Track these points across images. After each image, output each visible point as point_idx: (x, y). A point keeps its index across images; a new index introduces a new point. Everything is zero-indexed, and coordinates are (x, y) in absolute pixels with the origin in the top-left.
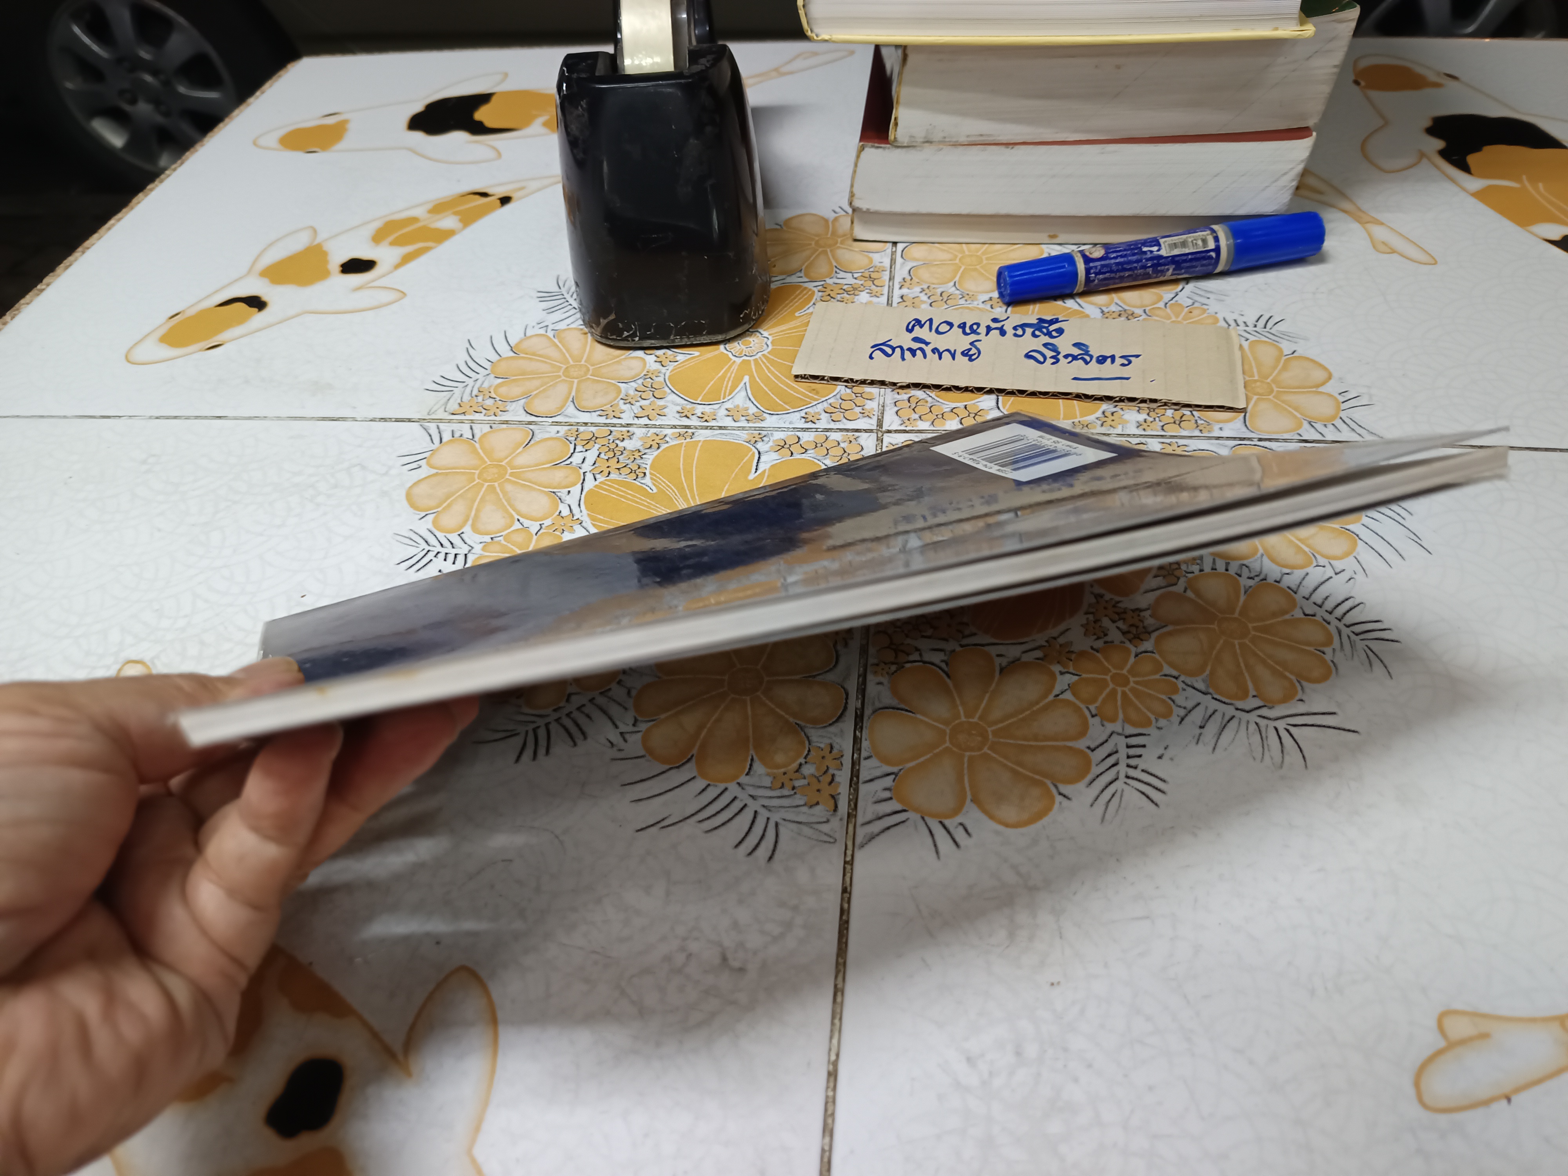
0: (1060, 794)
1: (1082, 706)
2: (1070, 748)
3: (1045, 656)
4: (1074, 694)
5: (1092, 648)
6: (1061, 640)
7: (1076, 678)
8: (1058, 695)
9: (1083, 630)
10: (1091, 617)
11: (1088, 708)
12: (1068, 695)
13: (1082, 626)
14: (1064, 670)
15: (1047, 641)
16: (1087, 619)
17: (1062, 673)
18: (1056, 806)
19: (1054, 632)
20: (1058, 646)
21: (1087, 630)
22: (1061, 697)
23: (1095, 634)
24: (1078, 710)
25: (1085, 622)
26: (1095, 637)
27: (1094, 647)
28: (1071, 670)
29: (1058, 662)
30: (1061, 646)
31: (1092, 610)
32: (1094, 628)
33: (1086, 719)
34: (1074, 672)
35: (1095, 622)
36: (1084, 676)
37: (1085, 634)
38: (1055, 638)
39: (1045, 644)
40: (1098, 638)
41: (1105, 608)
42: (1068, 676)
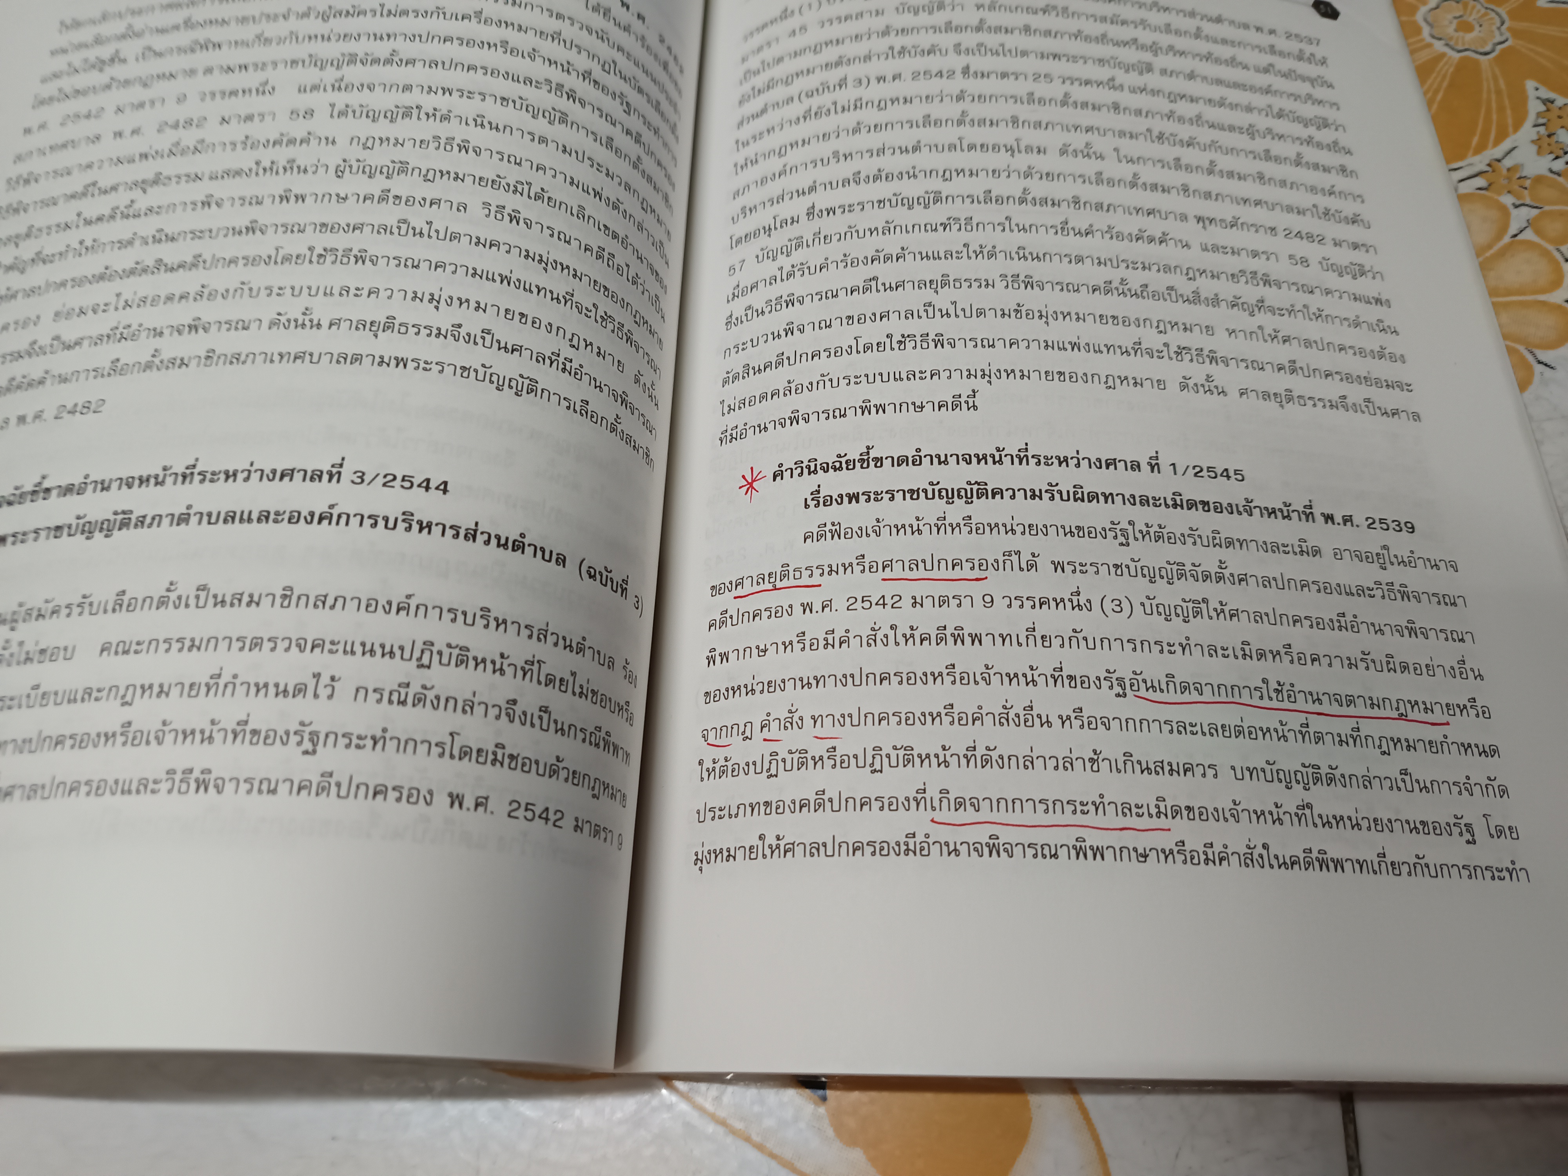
0: (1540, 362)
1: (1550, 248)
2: (1544, 303)
3: (1490, 185)
4: (1538, 232)
5: (1551, 171)
6: (1508, 162)
7: (1535, 212)
8: (1515, 236)
9: (1534, 148)
10: (1542, 129)
11: (1558, 250)
12: (1529, 235)
13: (1533, 142)
14: (1518, 203)
15: (1489, 165)
16: (1538, 132)
17: (1516, 206)
18: (1537, 378)
19: (1497, 152)
20: (1505, 172)
21: (1540, 147)
22: (1520, 237)
23: (1551, 153)
24: (1546, 253)
25: (1535, 137)
26: (1552, 156)
27: (1555, 169)
28: (1528, 201)
29: (1509, 192)
30: (1509, 170)
31: (1541, 121)
32: (1549, 145)
33: (1557, 263)
34: (1532, 204)
35: (1549, 136)
36: (1547, 208)
37: (1539, 153)
38: (1499, 161)
39: (1488, 169)
40: (1557, 158)
41: (1560, 117)
42: (1524, 210)
